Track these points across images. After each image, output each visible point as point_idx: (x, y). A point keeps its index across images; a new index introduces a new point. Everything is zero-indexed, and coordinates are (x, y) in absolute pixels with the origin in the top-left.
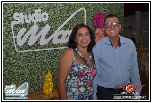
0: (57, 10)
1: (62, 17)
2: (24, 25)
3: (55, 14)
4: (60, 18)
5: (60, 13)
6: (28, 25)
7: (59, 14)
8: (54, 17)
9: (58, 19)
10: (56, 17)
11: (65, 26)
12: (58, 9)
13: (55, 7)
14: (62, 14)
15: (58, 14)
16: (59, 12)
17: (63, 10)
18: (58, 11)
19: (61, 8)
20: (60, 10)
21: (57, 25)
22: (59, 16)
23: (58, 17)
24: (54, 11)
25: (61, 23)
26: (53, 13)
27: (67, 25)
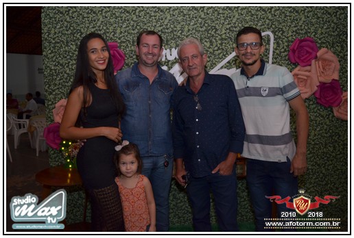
0: (215, 39)
1: (223, 50)
2: (165, 62)
3: (212, 45)
4: (219, 51)
5: (221, 44)
6: (170, 63)
7: (219, 45)
8: (211, 50)
9: (217, 52)
10: (214, 51)
11: (228, 62)
12: (217, 38)
13: (213, 36)
14: (224, 44)
15: (217, 46)
16: (220, 42)
17: (226, 39)
18: (217, 42)
19: (224, 36)
20: (222, 39)
21: (214, 62)
22: (219, 49)
23: (217, 50)
24: (211, 41)
25: (222, 59)
26: (208, 45)
27: (233, 61)
